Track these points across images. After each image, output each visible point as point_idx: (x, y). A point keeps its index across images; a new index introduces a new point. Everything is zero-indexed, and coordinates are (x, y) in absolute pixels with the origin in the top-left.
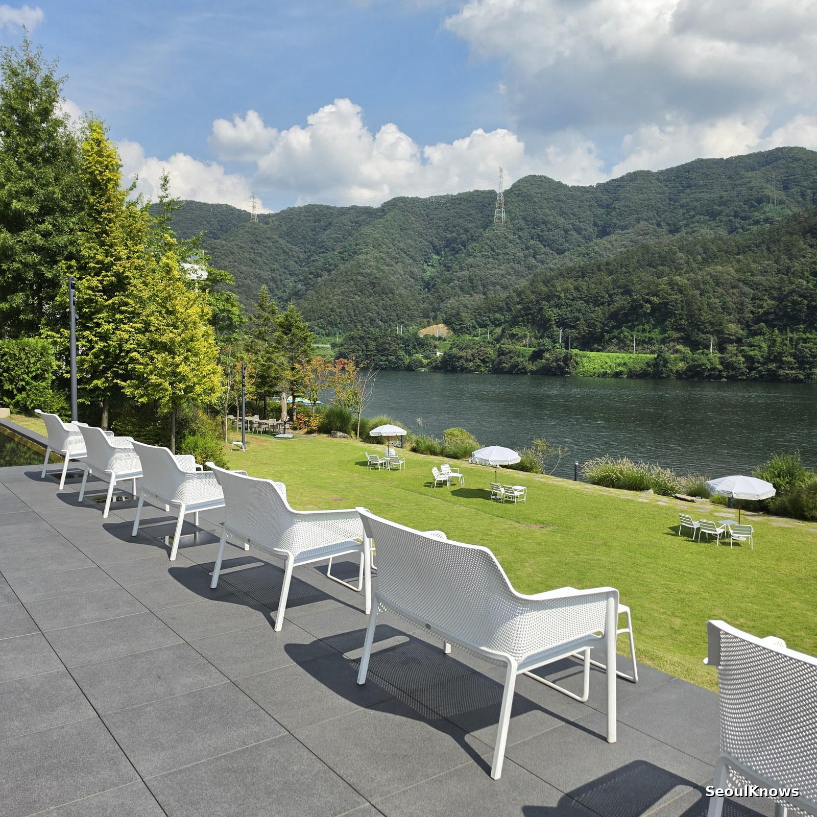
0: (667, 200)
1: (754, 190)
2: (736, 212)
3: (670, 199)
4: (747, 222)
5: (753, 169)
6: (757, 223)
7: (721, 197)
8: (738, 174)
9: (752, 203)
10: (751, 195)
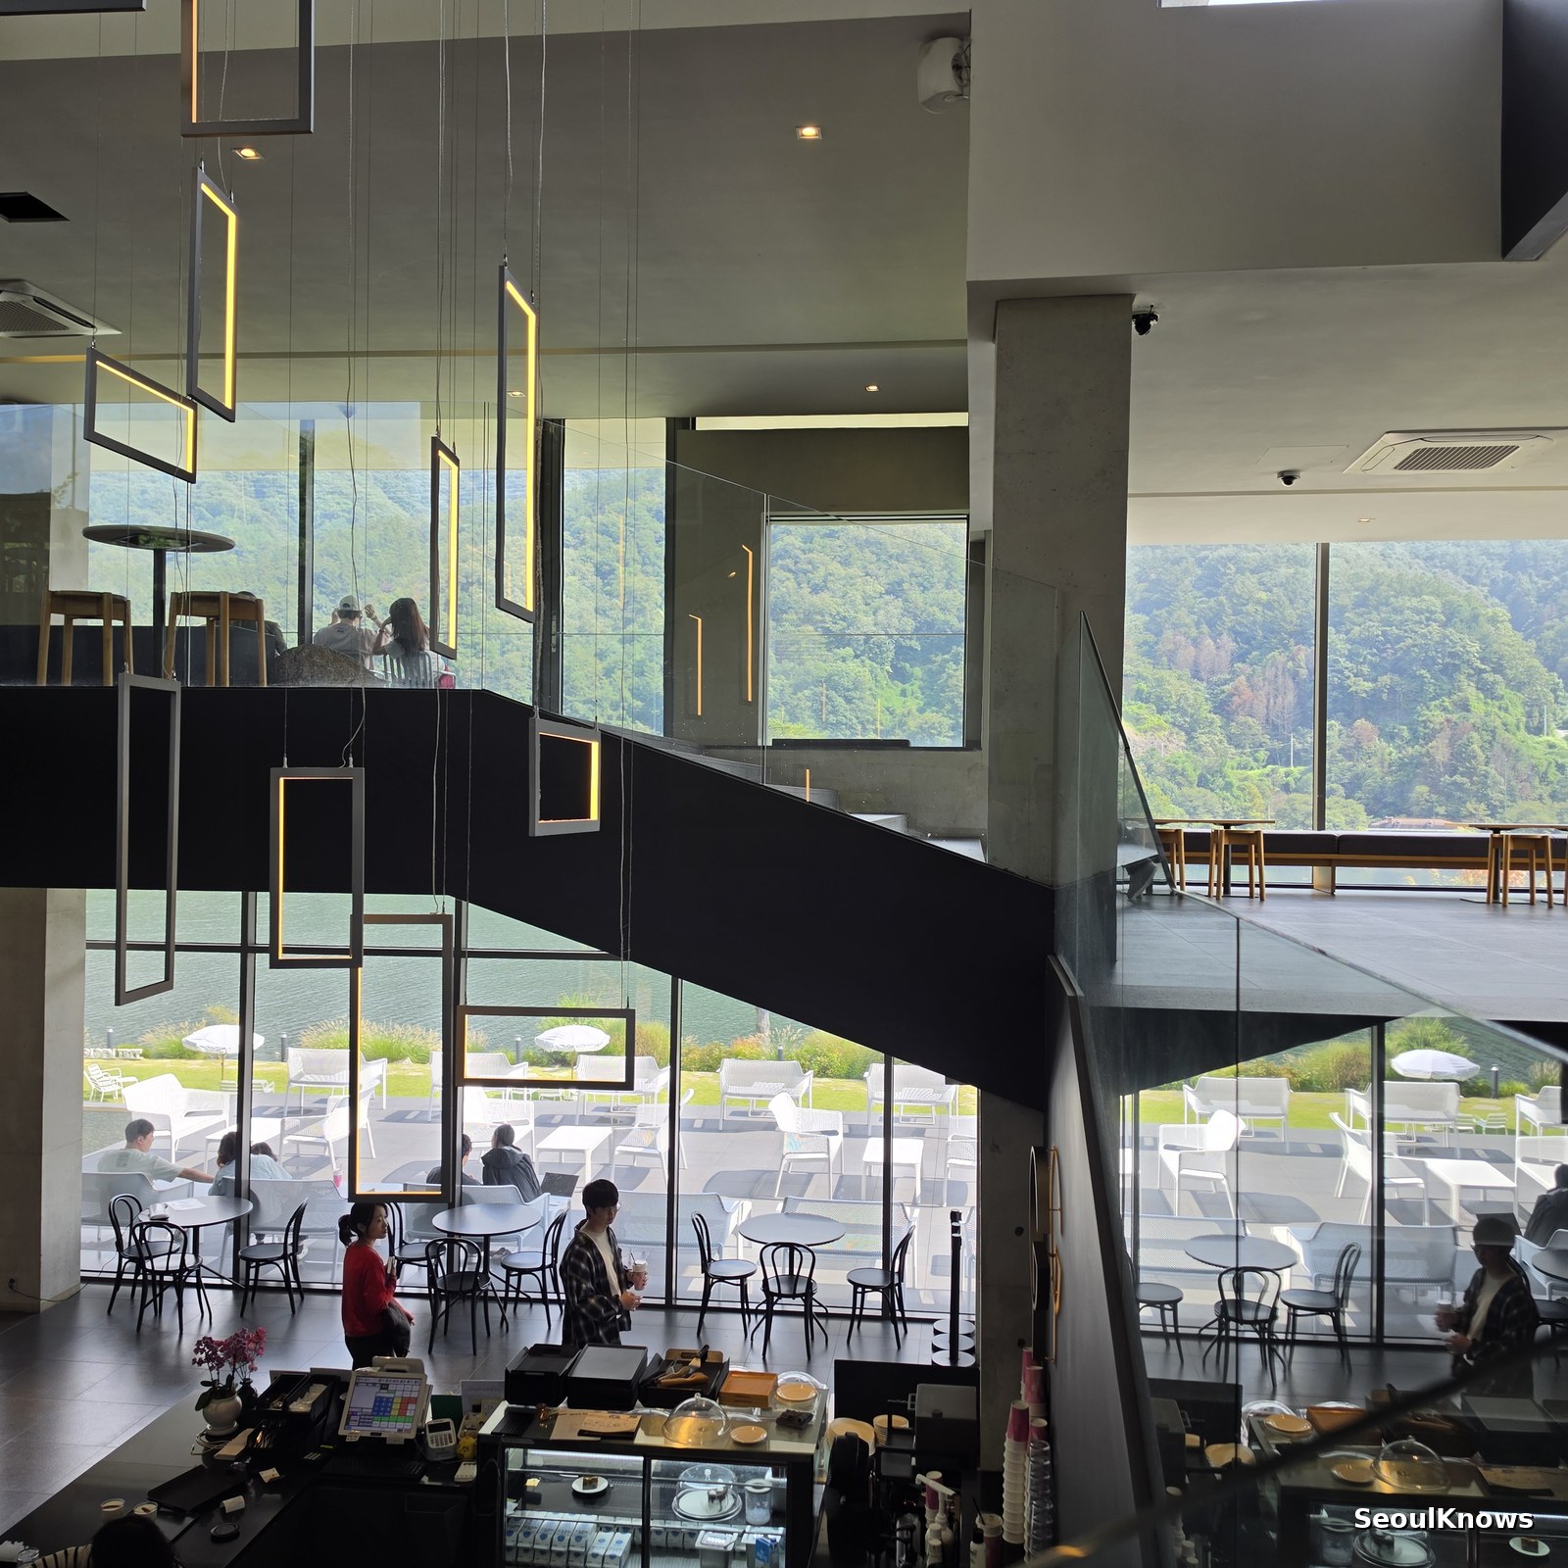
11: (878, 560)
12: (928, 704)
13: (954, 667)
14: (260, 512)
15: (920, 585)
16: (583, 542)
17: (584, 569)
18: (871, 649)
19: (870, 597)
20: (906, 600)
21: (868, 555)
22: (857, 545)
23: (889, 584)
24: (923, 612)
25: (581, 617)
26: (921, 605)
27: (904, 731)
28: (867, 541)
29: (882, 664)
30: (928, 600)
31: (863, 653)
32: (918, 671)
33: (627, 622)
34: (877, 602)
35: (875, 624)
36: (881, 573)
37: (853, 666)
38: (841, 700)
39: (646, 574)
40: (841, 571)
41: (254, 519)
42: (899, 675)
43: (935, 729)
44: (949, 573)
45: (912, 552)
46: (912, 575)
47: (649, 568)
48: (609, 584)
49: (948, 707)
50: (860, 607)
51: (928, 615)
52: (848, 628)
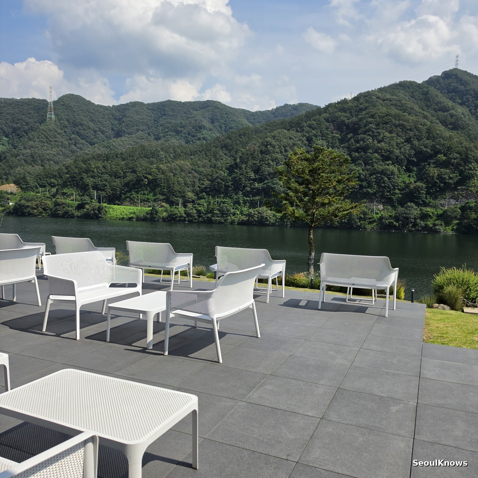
0: (153, 121)
1: (197, 121)
2: (189, 132)
3: (155, 121)
4: (195, 138)
5: (197, 110)
6: (199, 139)
7: (181, 123)
8: (189, 112)
9: (197, 128)
10: (196, 124)
11: (402, 131)
12: (418, 180)
13: (428, 167)
14: (212, 128)
15: (417, 139)
16: (303, 130)
17: (303, 139)
18: (398, 162)
19: (399, 144)
20: (412, 144)
21: (399, 129)
22: (395, 126)
23: (406, 139)
24: (418, 148)
26: (417, 146)
27: (408, 189)
28: (399, 125)
29: (402, 166)
30: (420, 144)
31: (395, 163)
32: (415, 169)
34: (401, 145)
35: (400, 153)
36: (404, 135)
37: (391, 167)
38: (386, 178)
39: (323, 140)
40: (389, 135)
41: (210, 130)
42: (408, 170)
43: (420, 188)
44: (428, 134)
45: (415, 128)
46: (414, 136)
47: (324, 138)
48: (311, 144)
49: (425, 180)
50: (395, 147)
51: (420, 149)
52: (390, 154)
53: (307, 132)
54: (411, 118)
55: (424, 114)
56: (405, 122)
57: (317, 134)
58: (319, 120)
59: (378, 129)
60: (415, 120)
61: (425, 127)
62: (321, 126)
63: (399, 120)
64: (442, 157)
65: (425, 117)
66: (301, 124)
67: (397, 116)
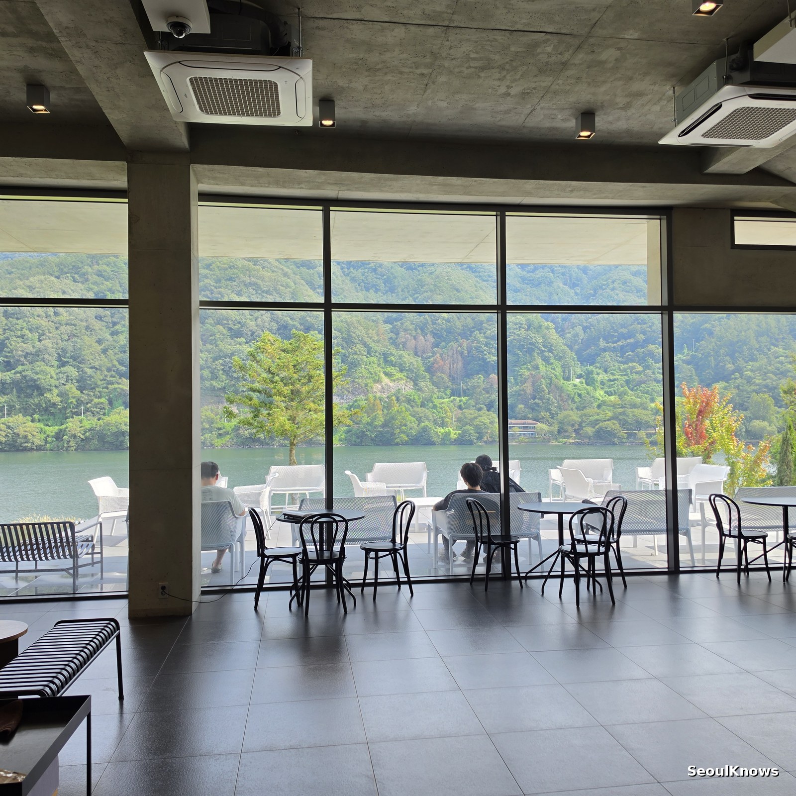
11: (256, 293)
16: (87, 280)
22: (245, 285)
25: (87, 321)
26: (280, 316)
28: (250, 283)
31: (250, 341)
33: (114, 324)
45: (274, 290)
50: (248, 316)
51: (284, 321)
52: (242, 327)
53: (95, 283)
54: (268, 274)
55: (282, 270)
56: (258, 279)
57: (114, 288)
58: (116, 265)
59: (220, 287)
60: (273, 278)
61: (288, 289)
62: (119, 274)
63: (250, 277)
64: (316, 334)
65: (285, 275)
66: (80, 268)
67: (247, 270)
